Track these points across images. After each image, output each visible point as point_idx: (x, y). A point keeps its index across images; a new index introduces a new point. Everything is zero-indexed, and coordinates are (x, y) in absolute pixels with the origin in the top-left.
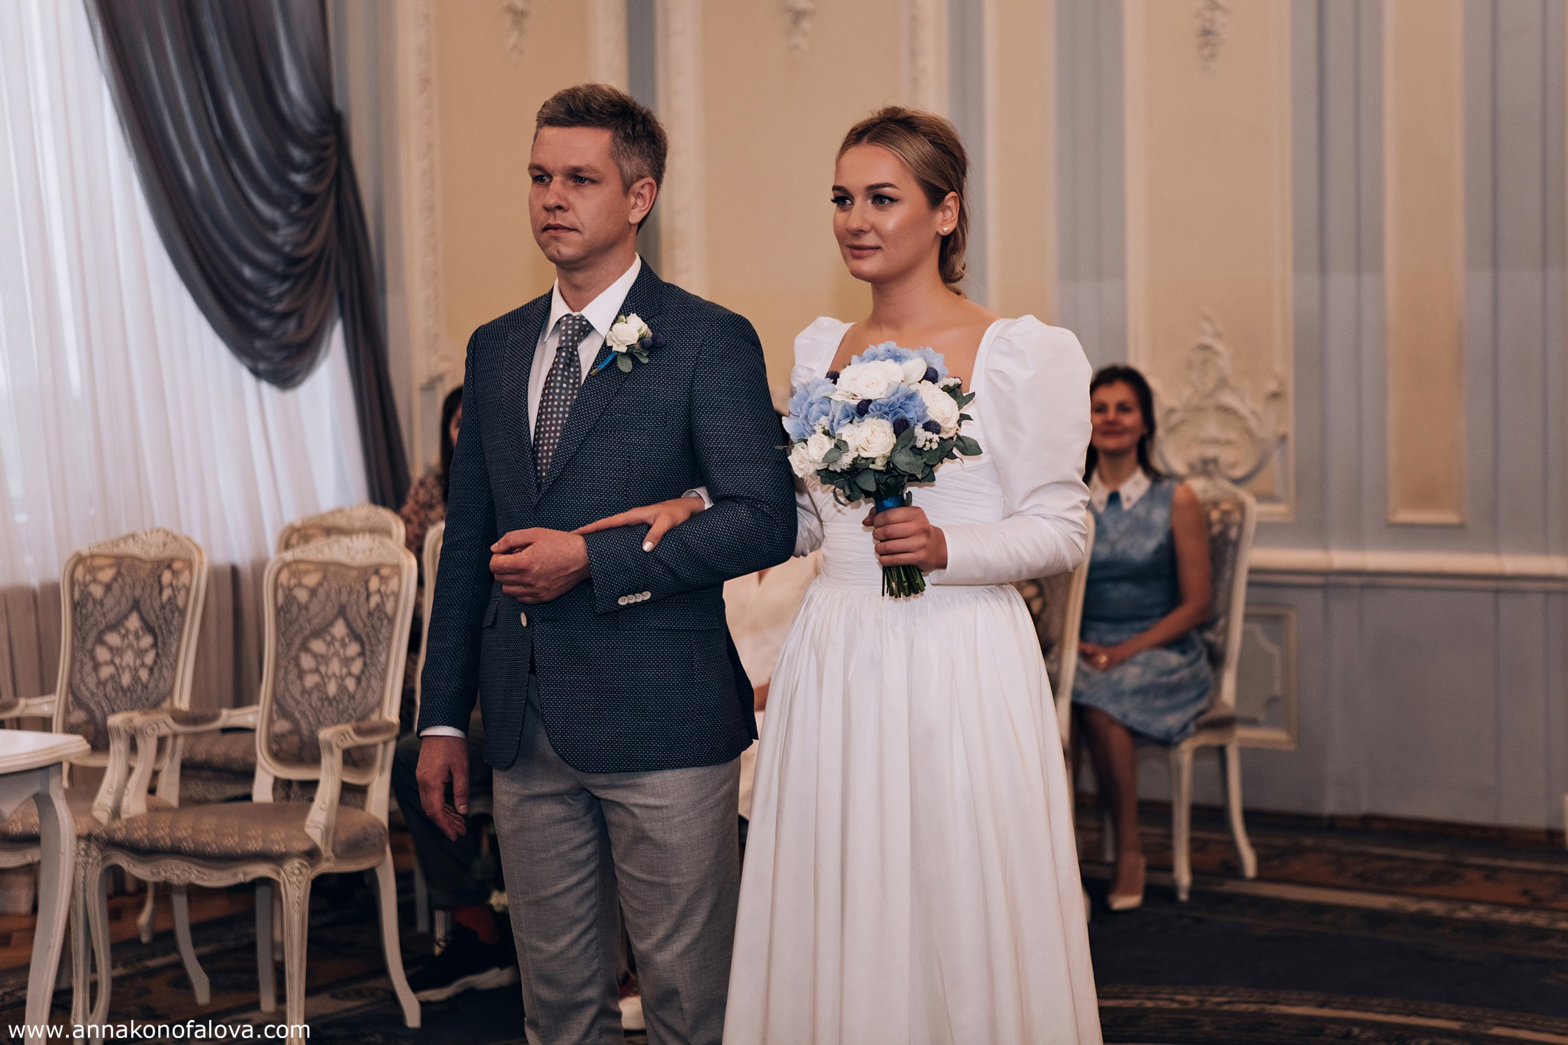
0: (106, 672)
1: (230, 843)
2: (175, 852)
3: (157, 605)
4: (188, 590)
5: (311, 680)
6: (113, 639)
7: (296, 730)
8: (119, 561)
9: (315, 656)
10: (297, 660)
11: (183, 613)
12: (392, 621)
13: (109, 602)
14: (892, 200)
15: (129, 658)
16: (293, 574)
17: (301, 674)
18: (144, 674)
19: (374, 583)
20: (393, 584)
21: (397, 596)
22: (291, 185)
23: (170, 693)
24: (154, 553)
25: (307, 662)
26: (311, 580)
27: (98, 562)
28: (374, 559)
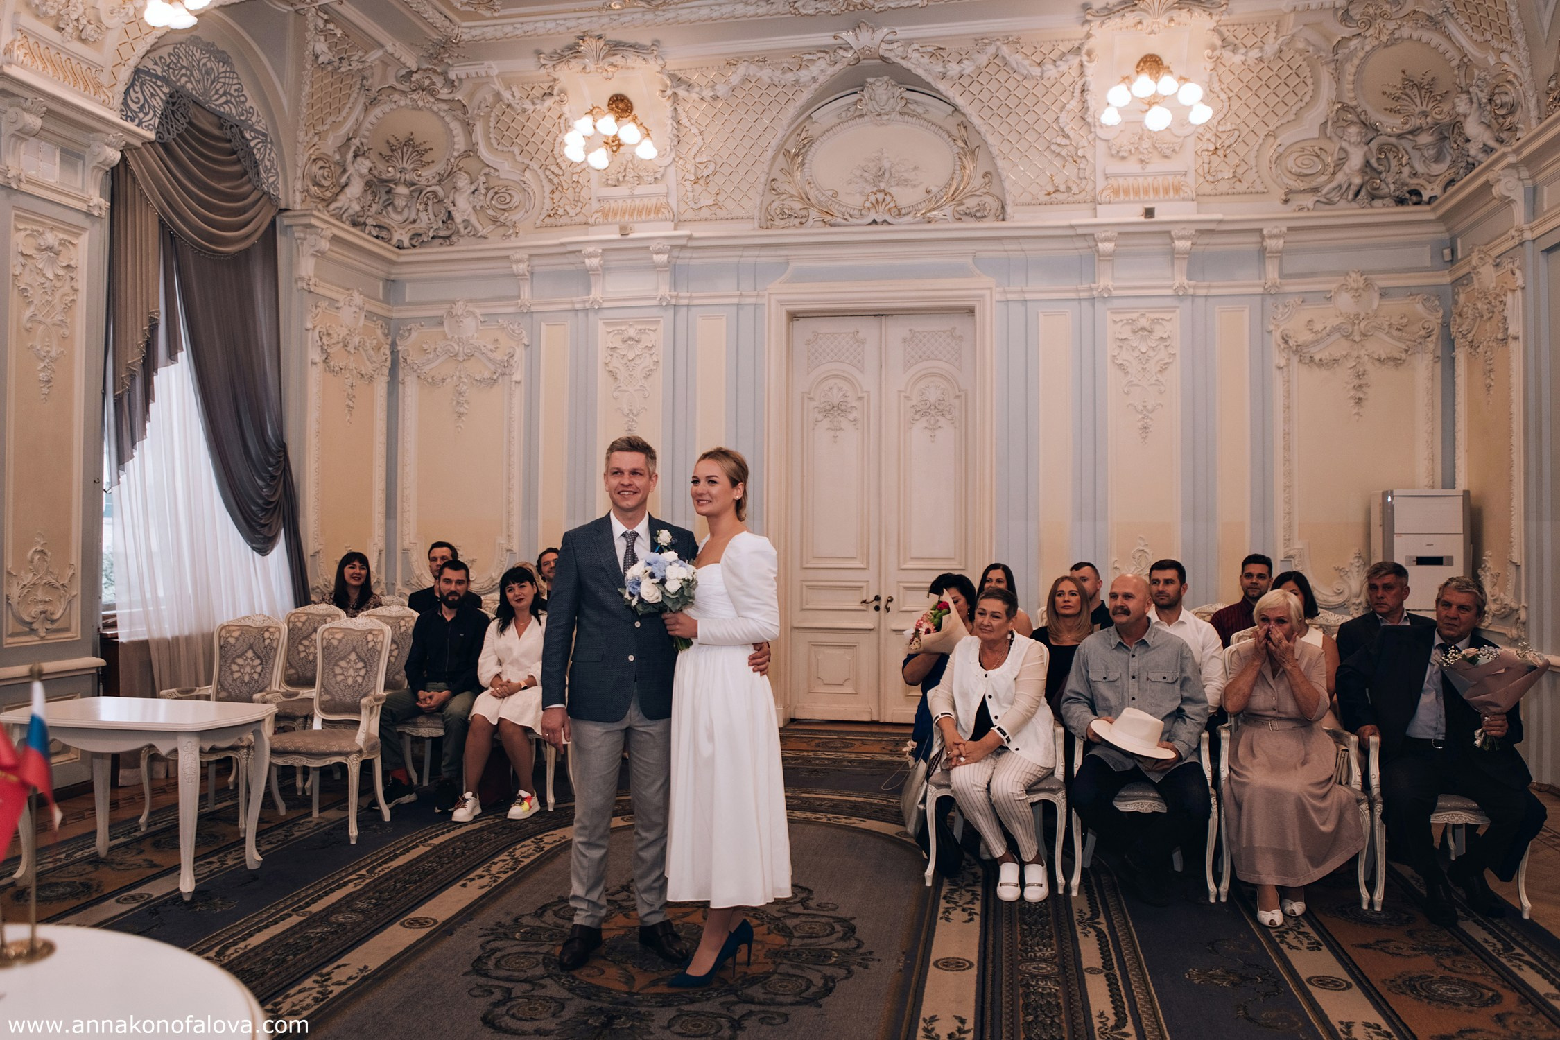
0: (236, 675)
1: (323, 748)
2: (296, 752)
3: (262, 646)
4: (278, 640)
5: (340, 678)
6: (240, 661)
7: (333, 699)
8: (241, 627)
9: (341, 668)
10: (333, 669)
11: (276, 650)
12: (380, 653)
13: (238, 645)
14: (715, 482)
15: (248, 669)
16: (331, 634)
17: (335, 675)
18: (256, 676)
19: (370, 637)
20: (380, 638)
21: (382, 642)
22: (269, 472)
23: (270, 684)
24: (258, 624)
25: (338, 670)
26: (339, 636)
27: (232, 628)
28: (368, 627)
